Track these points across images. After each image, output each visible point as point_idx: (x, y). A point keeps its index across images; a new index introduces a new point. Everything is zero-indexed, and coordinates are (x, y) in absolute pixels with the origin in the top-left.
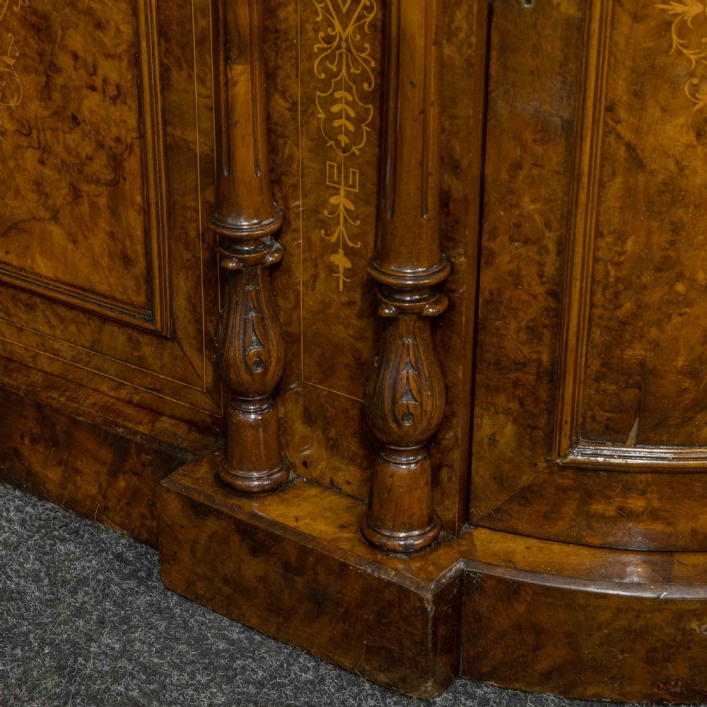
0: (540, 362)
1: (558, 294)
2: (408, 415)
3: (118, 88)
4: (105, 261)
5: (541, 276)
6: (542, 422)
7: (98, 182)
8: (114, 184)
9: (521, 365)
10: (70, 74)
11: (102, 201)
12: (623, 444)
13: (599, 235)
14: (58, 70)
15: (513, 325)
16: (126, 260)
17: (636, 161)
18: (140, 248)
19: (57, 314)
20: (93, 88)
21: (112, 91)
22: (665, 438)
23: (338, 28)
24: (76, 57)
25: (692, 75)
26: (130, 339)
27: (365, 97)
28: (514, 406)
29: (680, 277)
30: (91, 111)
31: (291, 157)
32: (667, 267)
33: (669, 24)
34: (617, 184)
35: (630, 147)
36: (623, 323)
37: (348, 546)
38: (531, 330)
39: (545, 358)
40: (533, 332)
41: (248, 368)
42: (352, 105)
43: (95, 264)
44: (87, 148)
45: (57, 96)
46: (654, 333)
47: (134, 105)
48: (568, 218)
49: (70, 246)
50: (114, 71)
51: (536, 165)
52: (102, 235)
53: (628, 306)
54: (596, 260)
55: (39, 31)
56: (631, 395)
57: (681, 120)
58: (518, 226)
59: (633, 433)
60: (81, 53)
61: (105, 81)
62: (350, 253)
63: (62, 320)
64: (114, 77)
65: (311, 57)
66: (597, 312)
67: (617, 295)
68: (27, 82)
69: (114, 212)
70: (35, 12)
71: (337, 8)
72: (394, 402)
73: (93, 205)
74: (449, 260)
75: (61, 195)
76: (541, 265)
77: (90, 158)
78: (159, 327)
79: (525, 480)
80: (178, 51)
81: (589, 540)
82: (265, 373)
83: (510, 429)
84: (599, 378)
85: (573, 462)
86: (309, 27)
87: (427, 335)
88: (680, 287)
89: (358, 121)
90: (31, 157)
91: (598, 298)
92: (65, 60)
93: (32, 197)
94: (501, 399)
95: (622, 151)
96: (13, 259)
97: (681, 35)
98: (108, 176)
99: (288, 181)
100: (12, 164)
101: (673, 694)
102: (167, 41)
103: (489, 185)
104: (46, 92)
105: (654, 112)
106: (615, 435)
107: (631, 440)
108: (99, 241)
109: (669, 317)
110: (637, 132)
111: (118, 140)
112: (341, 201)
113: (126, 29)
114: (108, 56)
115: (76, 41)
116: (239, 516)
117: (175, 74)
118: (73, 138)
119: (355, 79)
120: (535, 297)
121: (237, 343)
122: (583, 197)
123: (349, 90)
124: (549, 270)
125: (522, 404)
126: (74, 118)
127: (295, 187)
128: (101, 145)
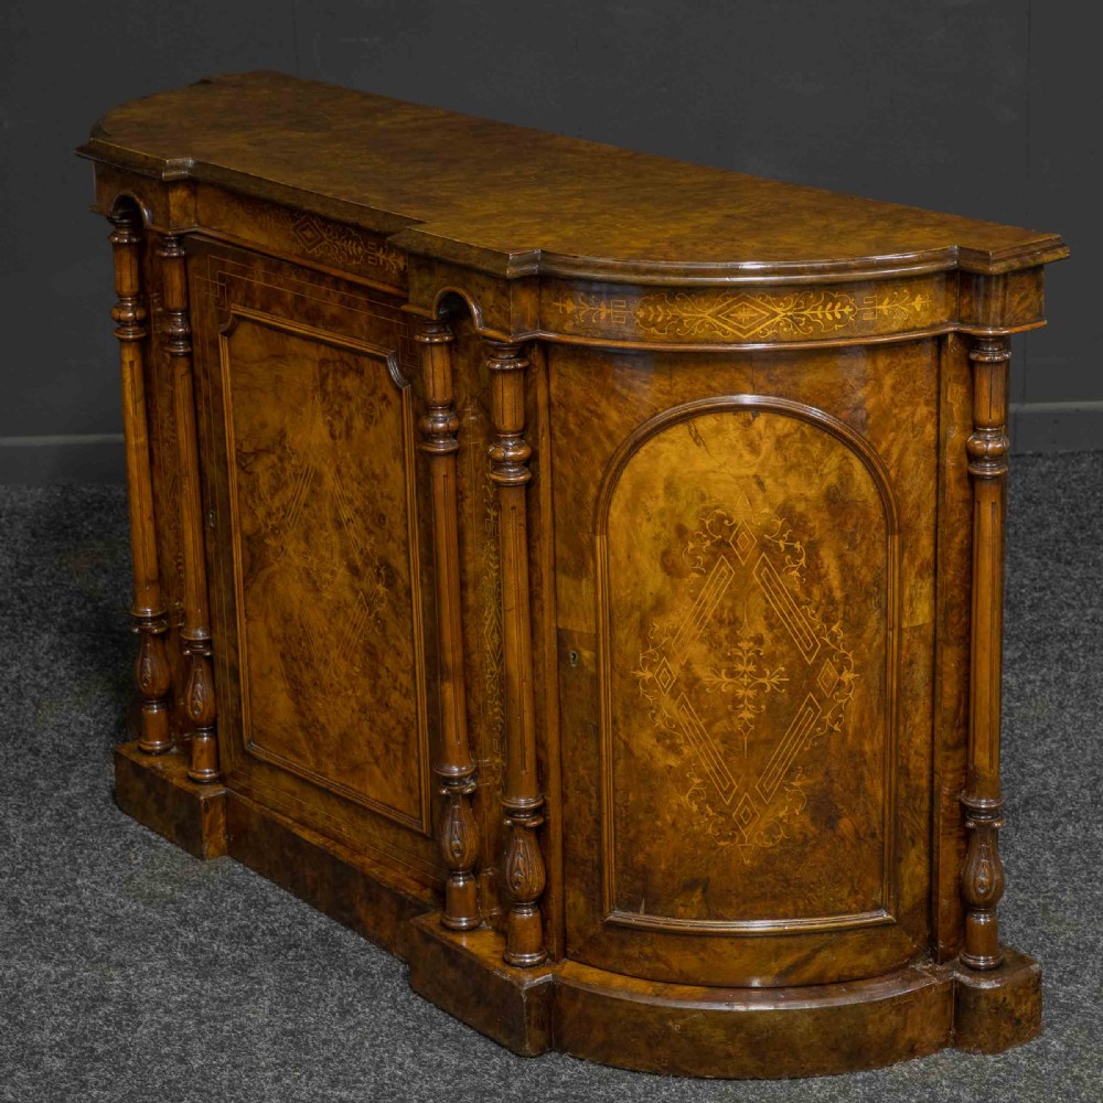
0: (593, 860)
1: (598, 822)
2: (518, 883)
3: (406, 689)
4: (400, 790)
5: (590, 810)
6: (596, 896)
7: (397, 743)
8: (405, 744)
9: (584, 862)
10: (386, 681)
11: (399, 754)
12: (638, 912)
13: (615, 790)
14: (379, 677)
15: (580, 838)
16: (411, 790)
17: (629, 752)
18: (417, 785)
19: (377, 822)
20: (395, 688)
21: (404, 691)
22: (660, 911)
23: (496, 667)
24: (388, 670)
25: (652, 708)
26: (412, 839)
28: (583, 886)
29: (657, 817)
30: (395, 702)
31: (479, 735)
32: (650, 810)
33: (637, 682)
34: (622, 762)
36: (631, 841)
38: (588, 841)
39: (596, 858)
41: (452, 853)
43: (395, 792)
44: (392, 723)
45: (379, 692)
46: (647, 849)
47: (414, 699)
48: (599, 778)
49: (384, 780)
50: (404, 679)
51: (583, 749)
52: (399, 774)
53: (632, 832)
54: (615, 804)
55: (371, 654)
56: (638, 884)
57: (649, 731)
58: (578, 782)
59: (643, 907)
60: (390, 668)
61: (401, 685)
63: (379, 825)
64: (405, 683)
65: (485, 682)
66: (618, 833)
67: (627, 825)
68: (365, 682)
69: (405, 762)
70: (369, 644)
72: (511, 875)
73: (395, 755)
74: (543, 797)
75: (380, 750)
76: (590, 804)
77: (394, 729)
78: (424, 831)
79: (591, 931)
81: (626, 971)
82: (462, 857)
83: (582, 899)
84: (623, 872)
85: (610, 921)
86: (484, 665)
87: (532, 838)
88: (659, 823)
90: (365, 726)
91: (619, 827)
92: (383, 672)
93: (366, 749)
94: (577, 881)
95: (622, 745)
96: (355, 786)
97: (644, 687)
98: (401, 739)
99: (478, 748)
100: (357, 729)
101: (664, 1068)
102: (430, 667)
103: (564, 758)
104: (373, 688)
105: (635, 726)
106: (632, 906)
107: (641, 912)
108: (397, 777)
109: (654, 840)
110: (628, 736)
111: (407, 718)
112: (500, 761)
113: (410, 657)
114: (403, 671)
115: (389, 661)
116: (444, 942)
118: (386, 716)
120: (588, 822)
121: (447, 837)
122: (604, 769)
124: (594, 808)
125: (587, 885)
126: (387, 704)
127: (481, 751)
128: (399, 722)
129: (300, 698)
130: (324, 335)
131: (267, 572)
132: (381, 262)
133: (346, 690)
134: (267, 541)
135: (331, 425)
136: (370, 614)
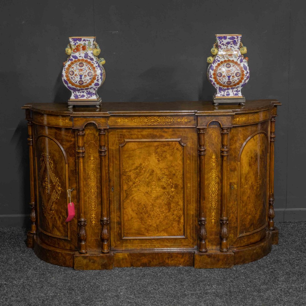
1: (237, 218)
3: (180, 209)
5: (235, 217)
6: (236, 233)
7: (176, 221)
9: (234, 227)
10: (173, 209)
12: (244, 233)
14: (171, 209)
15: (233, 223)
16: (180, 230)
18: (183, 228)
19: (168, 241)
20: (176, 210)
22: (247, 232)
23: (213, 195)
26: (180, 240)
27: (216, 202)
32: (246, 213)
35: (242, 201)
36: (243, 220)
37: (219, 253)
39: (236, 226)
40: (235, 223)
42: (215, 203)
46: (245, 220)
48: (237, 210)
50: (180, 207)
52: (176, 228)
53: (243, 218)
56: (244, 228)
58: (233, 212)
61: (178, 208)
62: (214, 220)
63: (169, 241)
65: (209, 199)
68: (166, 211)
69: (178, 225)
70: (168, 203)
71: (213, 193)
76: (235, 215)
77: (175, 218)
80: (189, 203)
83: (233, 235)
84: (241, 226)
86: (209, 196)
88: (247, 215)
89: (215, 205)
94: (232, 232)
97: (246, 189)
98: (178, 220)
101: (253, 260)
102: (188, 202)
104: (169, 212)
109: (247, 218)
110: (243, 199)
111: (180, 215)
112: (213, 214)
117: (189, 205)
119: (215, 200)
120: (235, 219)
123: (214, 201)
125: (234, 232)
128: (177, 216)
129: (143, 222)
130: (158, 140)
131: (133, 196)
132: (179, 122)
133: (159, 215)
134: (133, 189)
135: (158, 158)
136: (169, 196)
